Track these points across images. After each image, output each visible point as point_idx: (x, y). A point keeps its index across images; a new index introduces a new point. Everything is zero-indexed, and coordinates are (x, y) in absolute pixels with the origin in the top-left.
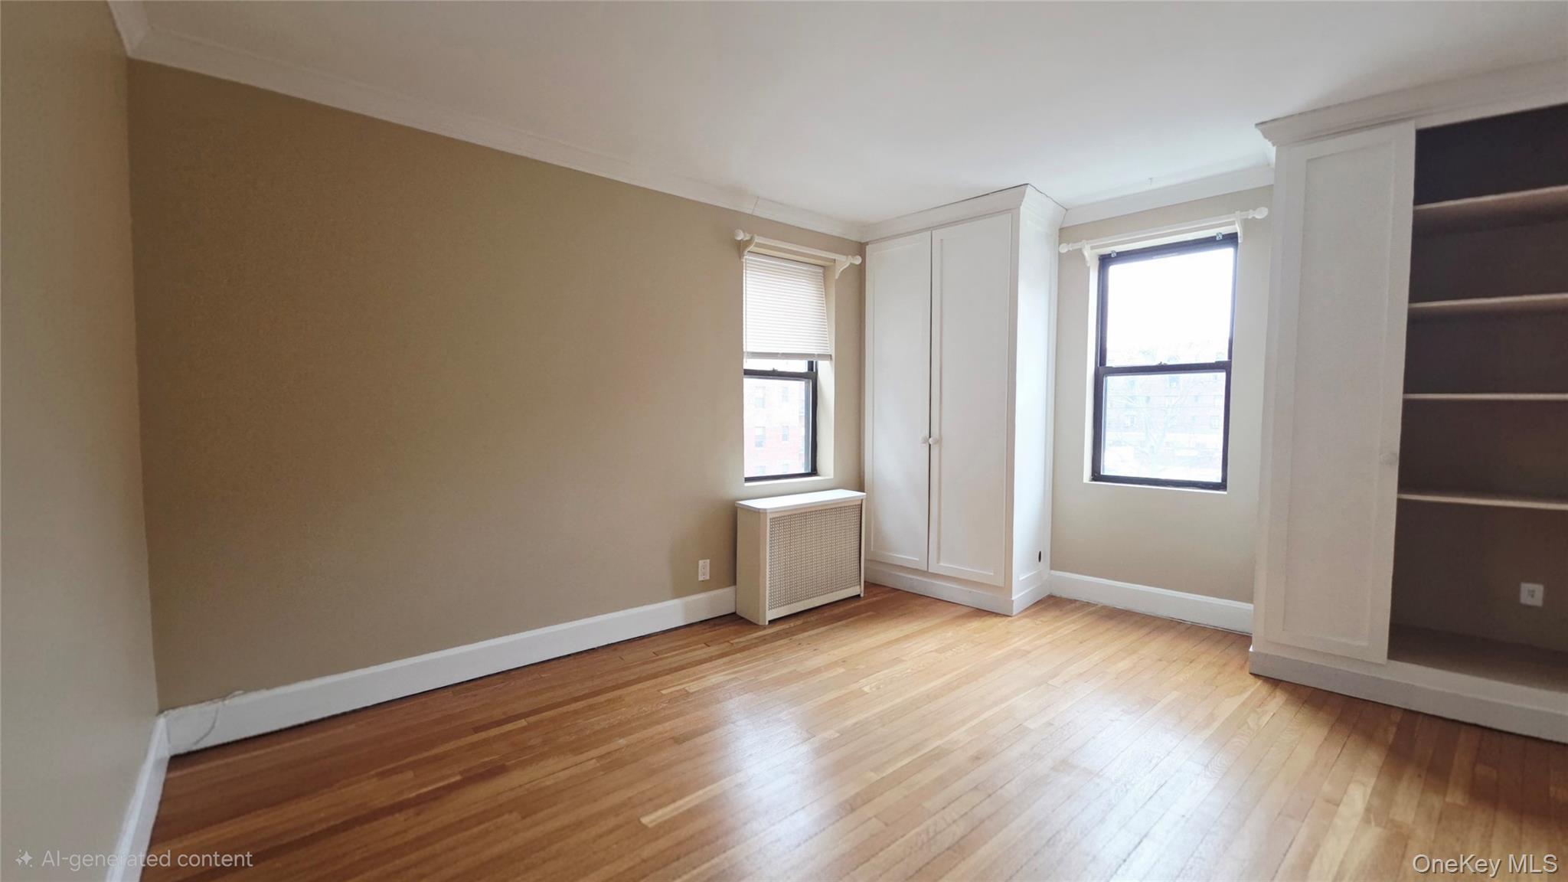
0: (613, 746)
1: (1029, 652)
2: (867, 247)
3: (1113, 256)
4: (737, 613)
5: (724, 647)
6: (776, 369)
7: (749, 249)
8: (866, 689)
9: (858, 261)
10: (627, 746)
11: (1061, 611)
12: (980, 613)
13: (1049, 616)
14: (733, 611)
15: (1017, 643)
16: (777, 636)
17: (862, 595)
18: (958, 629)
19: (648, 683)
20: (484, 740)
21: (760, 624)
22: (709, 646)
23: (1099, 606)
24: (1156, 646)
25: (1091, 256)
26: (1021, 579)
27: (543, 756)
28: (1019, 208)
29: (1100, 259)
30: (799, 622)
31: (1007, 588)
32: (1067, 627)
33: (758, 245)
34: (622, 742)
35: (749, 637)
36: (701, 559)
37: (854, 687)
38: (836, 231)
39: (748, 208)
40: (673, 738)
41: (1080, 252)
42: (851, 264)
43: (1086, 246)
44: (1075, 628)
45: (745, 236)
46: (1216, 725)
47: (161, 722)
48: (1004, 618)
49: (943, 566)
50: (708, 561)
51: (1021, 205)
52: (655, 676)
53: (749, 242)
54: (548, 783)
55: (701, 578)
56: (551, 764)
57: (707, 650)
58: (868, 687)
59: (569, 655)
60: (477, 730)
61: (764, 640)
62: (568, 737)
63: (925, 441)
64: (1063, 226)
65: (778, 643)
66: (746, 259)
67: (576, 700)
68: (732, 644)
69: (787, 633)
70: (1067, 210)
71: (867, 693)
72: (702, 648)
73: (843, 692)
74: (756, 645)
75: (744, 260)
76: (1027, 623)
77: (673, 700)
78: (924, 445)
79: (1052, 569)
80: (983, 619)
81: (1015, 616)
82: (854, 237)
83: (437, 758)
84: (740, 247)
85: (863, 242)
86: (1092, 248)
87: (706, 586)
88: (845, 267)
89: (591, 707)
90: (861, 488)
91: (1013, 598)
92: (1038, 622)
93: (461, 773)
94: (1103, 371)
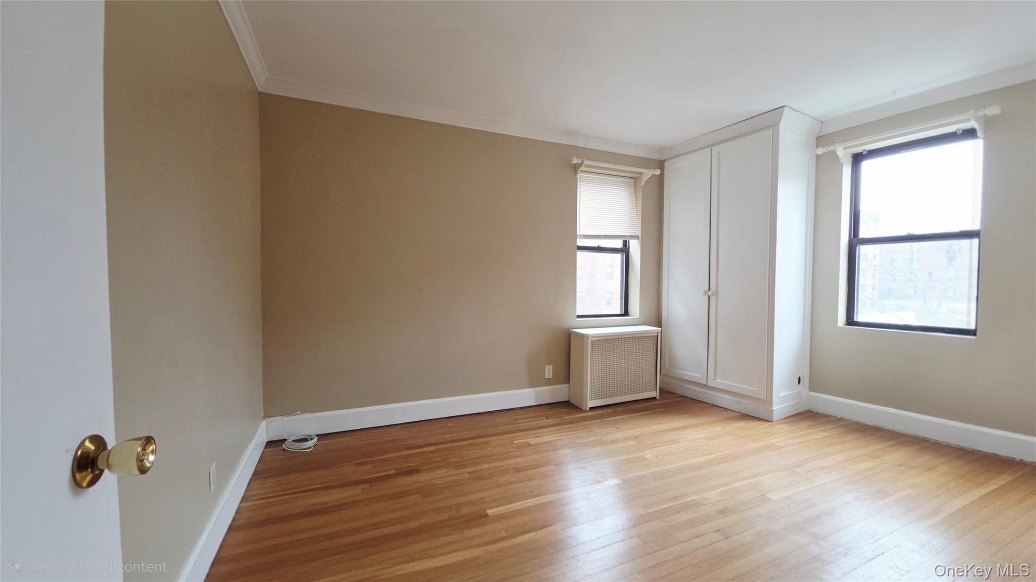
0: (478, 468)
1: (781, 447)
2: (666, 163)
3: (864, 153)
4: (571, 401)
5: (558, 420)
6: (600, 245)
7: (581, 170)
8: (648, 456)
9: (658, 172)
10: (488, 469)
11: (816, 422)
12: (746, 417)
13: (804, 425)
14: (567, 400)
15: (775, 440)
16: (593, 418)
17: (658, 398)
18: (726, 425)
19: (507, 436)
20: (411, 454)
21: (584, 409)
22: (548, 419)
23: (851, 421)
24: (897, 456)
25: (844, 153)
26: (780, 395)
27: (439, 467)
28: (779, 124)
29: (852, 157)
30: (610, 410)
31: (769, 400)
32: (819, 434)
33: (587, 166)
34: (485, 466)
35: (574, 416)
36: (547, 365)
37: (641, 454)
38: (642, 154)
39: (581, 144)
40: (515, 469)
41: (833, 154)
42: (653, 175)
43: (839, 148)
44: (826, 435)
45: (578, 161)
46: (942, 516)
47: (264, 422)
48: (765, 423)
49: (719, 382)
50: (552, 366)
51: (780, 122)
52: (511, 432)
53: (580, 165)
54: (440, 482)
55: (546, 376)
56: (443, 472)
57: (547, 421)
58: (650, 455)
59: (465, 415)
60: (408, 448)
61: (585, 419)
62: (456, 459)
63: (705, 293)
64: (819, 135)
65: (592, 422)
66: (580, 176)
67: (464, 440)
68: (563, 419)
69: (600, 416)
70: (823, 122)
71: (648, 459)
72: (544, 419)
73: (632, 456)
74: (577, 422)
75: (579, 177)
76: (785, 427)
77: (519, 447)
78: (705, 296)
79: (810, 390)
80: (747, 421)
81: (775, 422)
82: (656, 157)
83: (384, 460)
84: (575, 168)
85: (662, 160)
86: (845, 148)
87: (549, 382)
88: (649, 177)
89: (471, 445)
90: (659, 324)
91: (774, 408)
92: (793, 428)
93: (395, 470)
94: (855, 241)
